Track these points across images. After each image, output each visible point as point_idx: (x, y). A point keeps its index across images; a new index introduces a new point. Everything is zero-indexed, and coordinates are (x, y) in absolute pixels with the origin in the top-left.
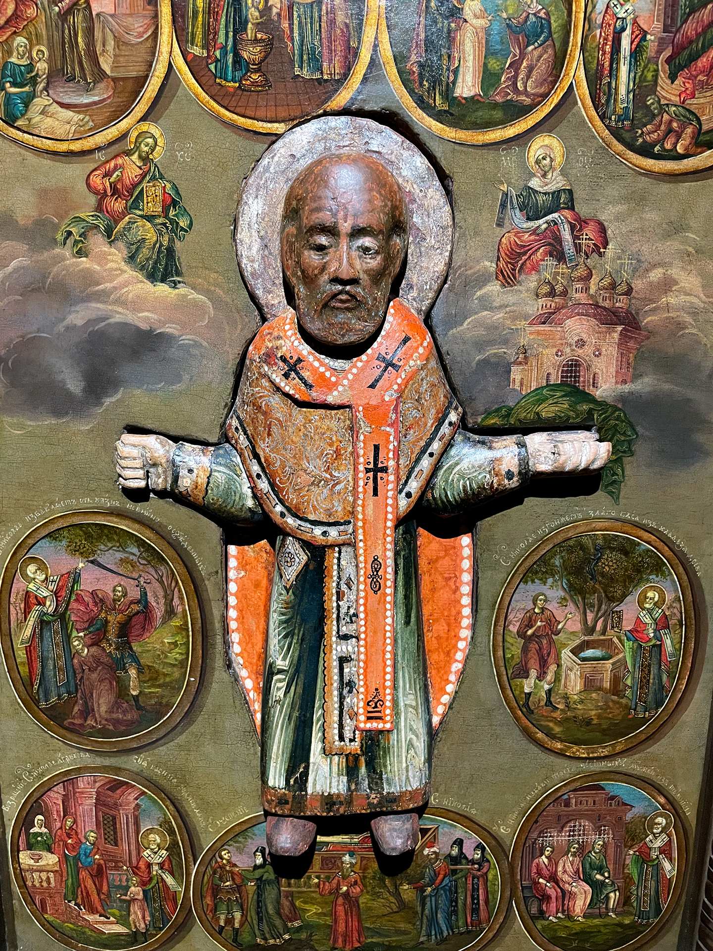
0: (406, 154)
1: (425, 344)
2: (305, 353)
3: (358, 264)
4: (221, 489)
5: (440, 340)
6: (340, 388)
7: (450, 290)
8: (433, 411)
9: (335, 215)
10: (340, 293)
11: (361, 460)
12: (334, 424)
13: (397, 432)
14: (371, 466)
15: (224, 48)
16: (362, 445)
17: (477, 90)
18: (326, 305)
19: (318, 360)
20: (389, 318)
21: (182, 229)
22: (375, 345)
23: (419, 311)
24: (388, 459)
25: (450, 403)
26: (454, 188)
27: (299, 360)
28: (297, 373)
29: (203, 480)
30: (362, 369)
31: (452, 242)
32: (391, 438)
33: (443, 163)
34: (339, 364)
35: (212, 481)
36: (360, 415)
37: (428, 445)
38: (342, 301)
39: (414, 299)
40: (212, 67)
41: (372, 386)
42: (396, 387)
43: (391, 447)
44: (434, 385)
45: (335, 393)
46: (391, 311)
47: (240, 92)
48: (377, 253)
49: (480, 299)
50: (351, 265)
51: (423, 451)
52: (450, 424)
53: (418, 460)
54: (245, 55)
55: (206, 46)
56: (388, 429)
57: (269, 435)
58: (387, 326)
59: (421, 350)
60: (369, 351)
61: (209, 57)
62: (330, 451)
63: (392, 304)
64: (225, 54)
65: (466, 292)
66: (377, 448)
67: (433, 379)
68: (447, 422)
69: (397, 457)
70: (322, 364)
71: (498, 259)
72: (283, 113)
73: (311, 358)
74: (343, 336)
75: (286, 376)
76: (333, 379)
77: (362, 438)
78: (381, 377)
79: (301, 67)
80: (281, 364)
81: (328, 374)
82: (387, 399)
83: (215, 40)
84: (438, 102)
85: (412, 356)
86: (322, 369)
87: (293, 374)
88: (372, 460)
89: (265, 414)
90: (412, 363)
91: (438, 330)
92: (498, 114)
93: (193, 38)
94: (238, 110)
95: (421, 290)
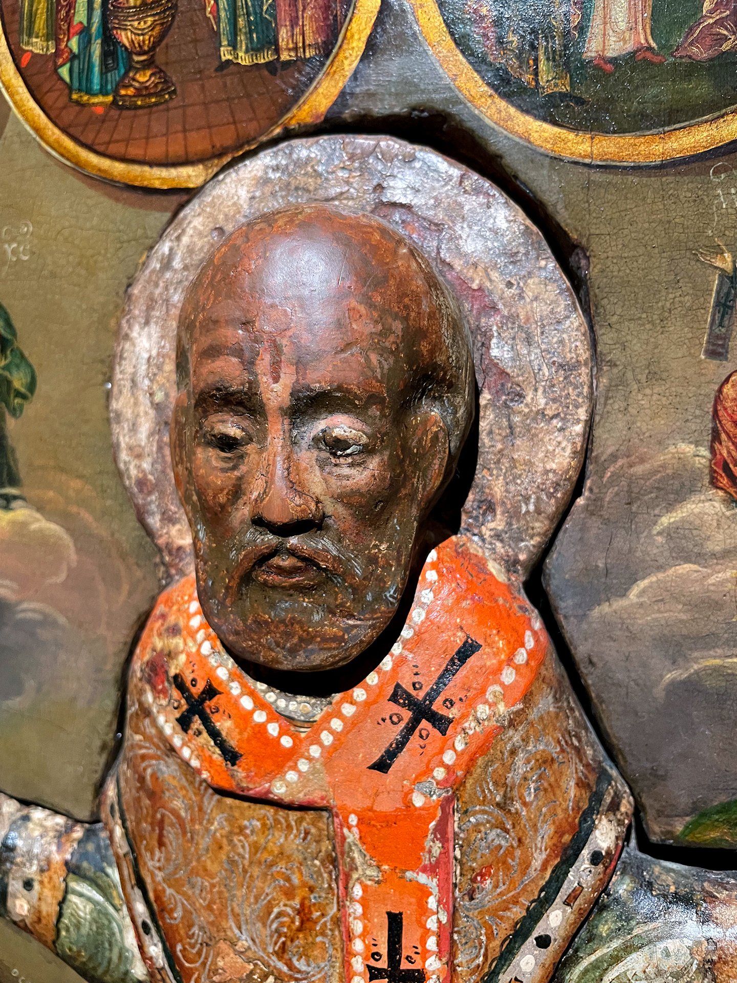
0: (471, 203)
1: (521, 657)
2: (222, 673)
3: (316, 482)
4: (85, 930)
5: (570, 628)
6: (303, 766)
7: (592, 510)
8: (547, 830)
9: (249, 364)
10: (275, 552)
11: (358, 945)
12: (294, 843)
13: (447, 888)
14: (383, 964)
15: (85, 31)
16: (359, 909)
17: (643, 37)
18: (247, 579)
19: (252, 694)
20: (424, 595)
21: (18, 394)
22: (387, 663)
23: (511, 564)
24: (425, 954)
25: (597, 798)
26: (593, 272)
27: (211, 692)
28: (206, 721)
29: (49, 908)
30: (352, 724)
31: (592, 400)
32: (432, 903)
33: (563, 217)
34: (298, 706)
35: (67, 911)
36: (352, 836)
37: (535, 915)
38: (280, 570)
39: (498, 536)
40: (64, 72)
41: (382, 766)
42: (439, 773)
43: (432, 924)
44: (547, 761)
45: (291, 776)
46: (430, 575)
47: (114, 113)
48: (368, 450)
49: (671, 533)
50: (296, 486)
51: (520, 933)
52: (596, 858)
53: (507, 954)
54: (125, 38)
55: (53, 34)
56: (423, 878)
57: (161, 844)
58: (416, 615)
59: (508, 676)
60: (372, 679)
61: (58, 53)
62: (288, 907)
63: (433, 556)
64: (86, 44)
65: (632, 517)
66: (395, 922)
67: (548, 745)
68: (586, 853)
69: (448, 949)
70: (261, 704)
71: (716, 436)
72: (199, 143)
73: (235, 689)
74: (293, 651)
75: (184, 723)
76: (286, 742)
77: (358, 892)
78: (401, 745)
79: (234, 45)
80: (176, 694)
81: (273, 729)
82: (418, 801)
83: (69, 18)
84: (544, 78)
85: (483, 691)
86: (260, 717)
87: (197, 723)
88: (383, 949)
89: (152, 795)
90: (483, 711)
91: (565, 606)
92: (701, 89)
93: (31, 23)
94: (113, 149)
95: (514, 514)
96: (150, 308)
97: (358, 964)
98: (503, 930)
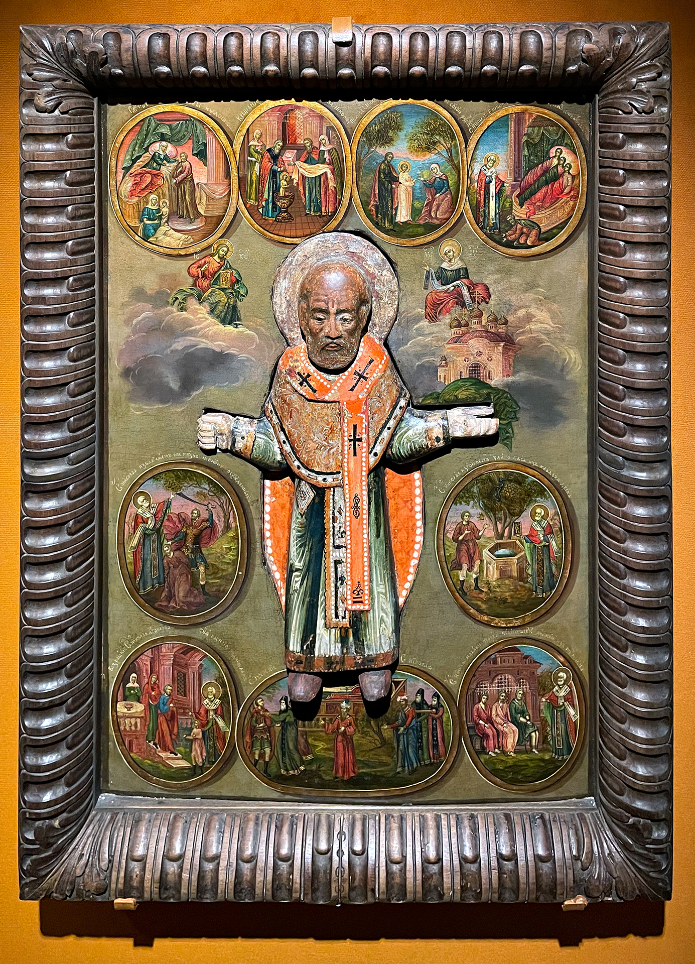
1: (383, 362)
2: (312, 371)
3: (340, 328)
4: (261, 449)
5: (395, 355)
6: (333, 391)
7: (399, 324)
8: (389, 402)
9: (327, 304)
10: (331, 343)
11: (346, 434)
12: (329, 411)
13: (367, 416)
14: (352, 438)
15: (267, 201)
16: (346, 425)
17: (409, 218)
18: (323, 349)
19: (320, 375)
20: (361, 349)
21: (242, 295)
22: (353, 366)
24: (362, 434)
25: (401, 394)
26: (398, 269)
27: (309, 376)
28: (307, 383)
29: (250, 444)
30: (345, 381)
31: (399, 299)
32: (364, 421)
33: (391, 257)
34: (332, 377)
35: (256, 444)
36: (345, 407)
37: (387, 422)
38: (332, 347)
40: (261, 210)
41: (352, 390)
42: (365, 390)
43: (364, 426)
45: (330, 394)
46: (362, 344)
47: (276, 223)
48: (352, 320)
51: (384, 427)
52: (401, 408)
53: (380, 433)
54: (279, 204)
55: (257, 200)
56: (362, 415)
57: (291, 417)
58: (360, 354)
59: (381, 367)
60: (349, 369)
61: (258, 205)
62: (327, 428)
63: (363, 339)
64: (267, 204)
66: (355, 426)
68: (398, 407)
69: (368, 433)
70: (322, 378)
71: (426, 308)
72: (299, 233)
73: (315, 374)
74: (333, 365)
75: (301, 384)
76: (329, 386)
77: (346, 421)
78: (356, 384)
79: (310, 210)
80: (298, 377)
81: (325, 383)
82: (360, 397)
83: (262, 196)
84: (387, 225)
85: (375, 371)
86: (322, 381)
87: (305, 384)
88: (352, 435)
89: (288, 405)
90: (375, 375)
91: (393, 348)
92: (421, 230)
93: (250, 196)
94: (274, 232)
96: (285, 275)
97: (346, 439)
98: (380, 426)
